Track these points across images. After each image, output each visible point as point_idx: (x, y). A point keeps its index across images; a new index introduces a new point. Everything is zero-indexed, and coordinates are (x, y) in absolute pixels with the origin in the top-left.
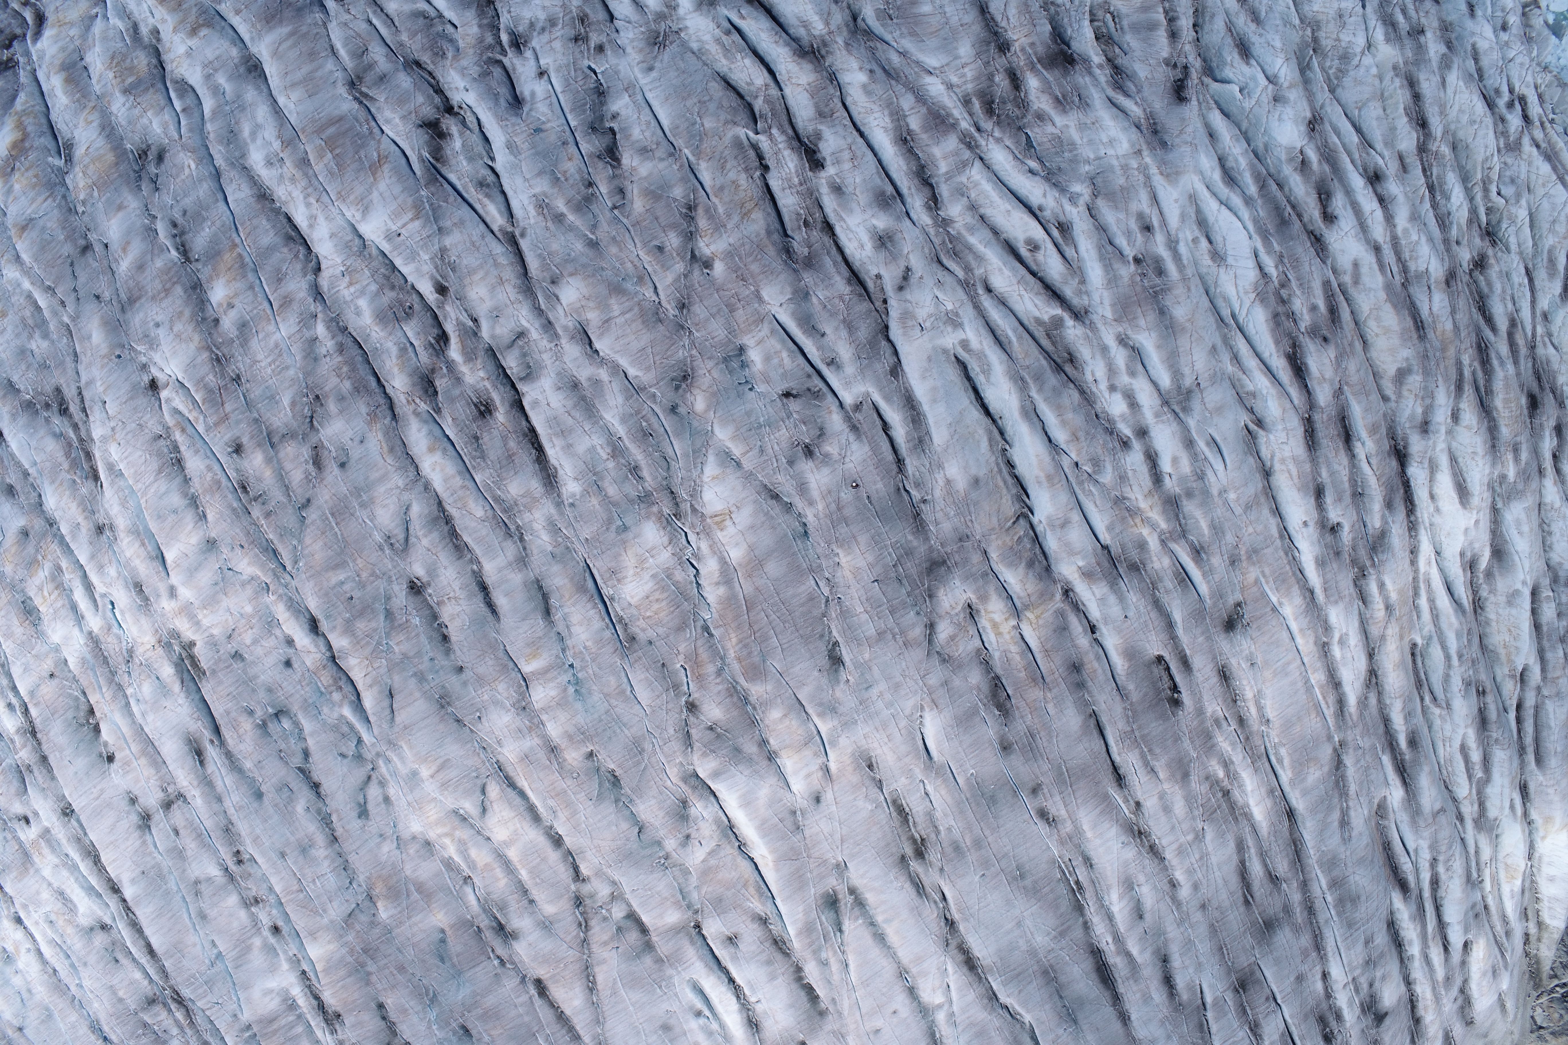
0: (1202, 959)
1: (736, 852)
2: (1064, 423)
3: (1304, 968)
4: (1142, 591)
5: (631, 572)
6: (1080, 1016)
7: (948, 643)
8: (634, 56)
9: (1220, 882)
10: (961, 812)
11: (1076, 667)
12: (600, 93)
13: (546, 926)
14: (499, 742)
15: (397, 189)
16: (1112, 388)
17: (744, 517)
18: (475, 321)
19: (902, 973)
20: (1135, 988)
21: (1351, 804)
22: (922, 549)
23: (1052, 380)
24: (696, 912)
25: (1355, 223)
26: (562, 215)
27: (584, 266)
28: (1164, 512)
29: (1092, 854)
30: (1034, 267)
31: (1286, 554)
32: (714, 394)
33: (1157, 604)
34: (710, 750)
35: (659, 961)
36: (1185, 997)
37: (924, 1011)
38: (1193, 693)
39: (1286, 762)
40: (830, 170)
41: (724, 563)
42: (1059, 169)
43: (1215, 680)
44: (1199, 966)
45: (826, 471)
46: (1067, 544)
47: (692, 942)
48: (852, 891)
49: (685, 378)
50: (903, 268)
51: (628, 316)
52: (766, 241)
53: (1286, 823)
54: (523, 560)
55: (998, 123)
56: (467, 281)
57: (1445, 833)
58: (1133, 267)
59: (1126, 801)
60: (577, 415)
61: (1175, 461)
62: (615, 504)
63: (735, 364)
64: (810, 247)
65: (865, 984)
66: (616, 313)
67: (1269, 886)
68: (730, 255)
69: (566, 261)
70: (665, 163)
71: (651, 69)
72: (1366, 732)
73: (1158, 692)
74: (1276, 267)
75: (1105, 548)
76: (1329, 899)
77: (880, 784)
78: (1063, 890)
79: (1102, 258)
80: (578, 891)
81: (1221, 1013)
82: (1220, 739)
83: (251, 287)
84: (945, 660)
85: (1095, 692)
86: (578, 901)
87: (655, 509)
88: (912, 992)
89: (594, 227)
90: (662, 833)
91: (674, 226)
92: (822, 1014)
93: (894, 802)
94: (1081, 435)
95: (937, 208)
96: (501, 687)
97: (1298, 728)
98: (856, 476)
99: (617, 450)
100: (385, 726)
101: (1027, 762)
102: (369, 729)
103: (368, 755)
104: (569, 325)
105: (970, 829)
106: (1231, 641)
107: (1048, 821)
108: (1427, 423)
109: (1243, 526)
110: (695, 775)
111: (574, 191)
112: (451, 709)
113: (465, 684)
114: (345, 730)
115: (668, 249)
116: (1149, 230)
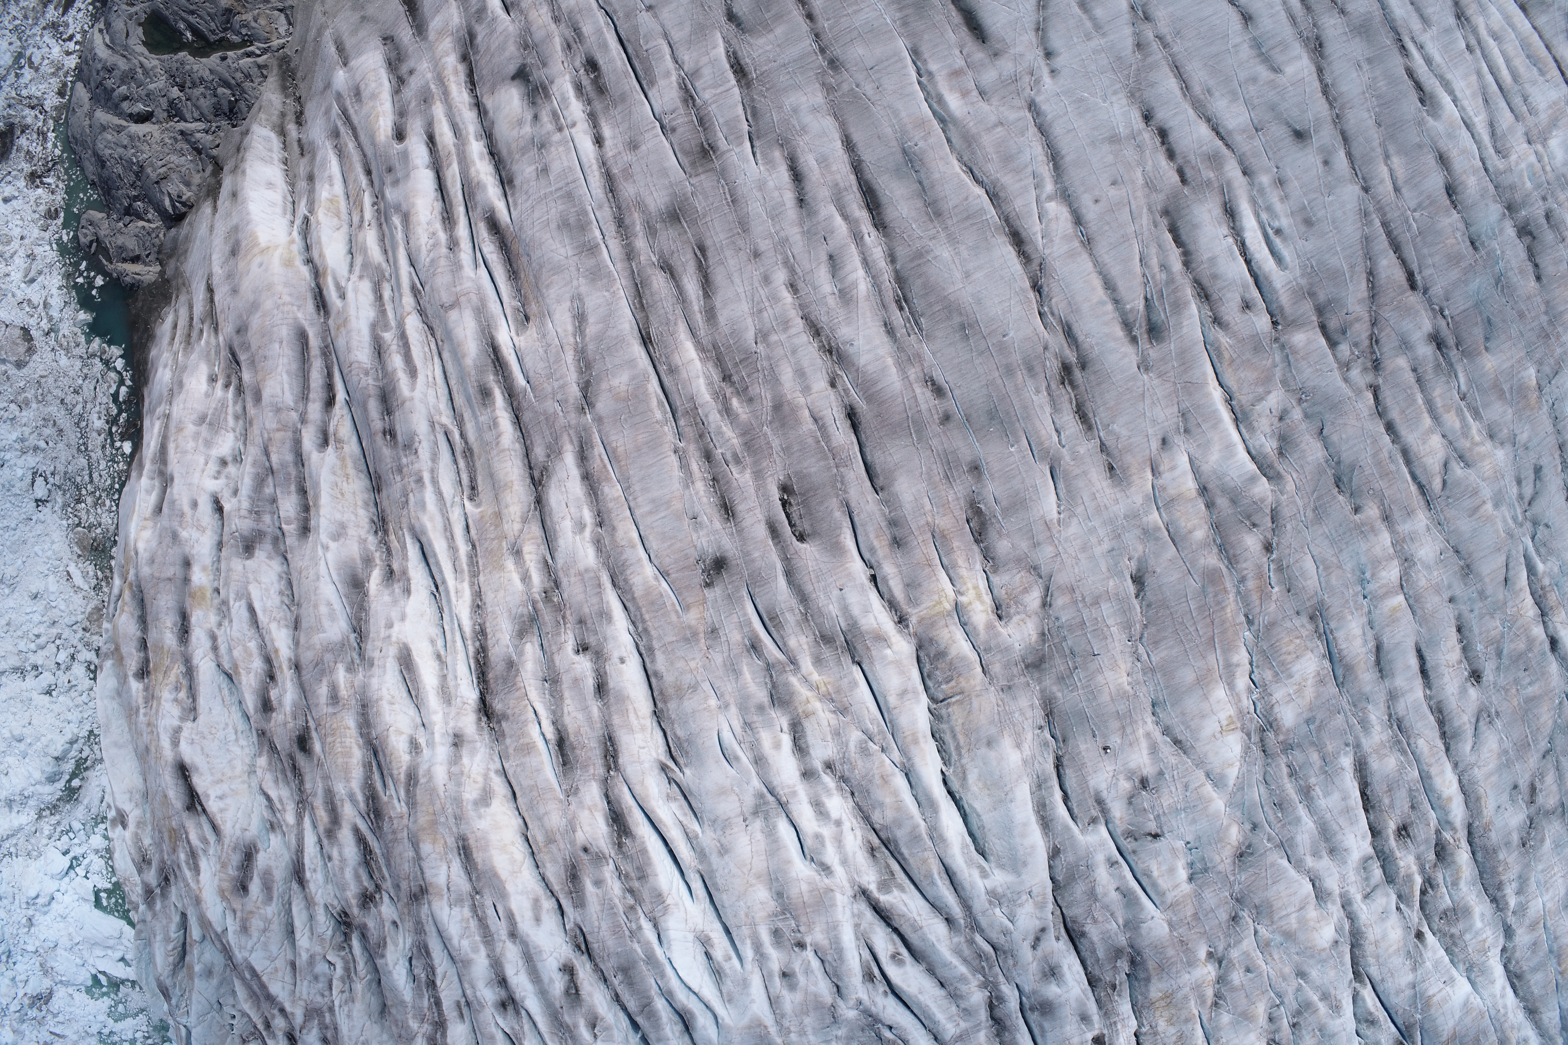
0: (758, 195)
1: (1236, 395)
2: (896, 793)
3: (628, 157)
4: (821, 613)
5: (1310, 682)
6: (899, 156)
7: (1031, 587)
9: (737, 280)
10: (1025, 408)
11: (897, 543)
13: (1405, 345)
14: (1428, 529)
15: (1440, 1020)
16: (838, 823)
17: (1210, 727)
18: (1398, 908)
19: (1088, 242)
20: (838, 177)
21: (572, 340)
22: (1049, 682)
23: (901, 835)
24: (1276, 340)
25: (539, 965)
26: (1321, 1000)
27: (1312, 956)
28: (792, 694)
29: (885, 338)
30: (895, 937)
31: (646, 630)
32: (1221, 840)
33: (803, 598)
34: (1257, 504)
35: (1312, 295)
36: (777, 154)
37: (1065, 196)
38: (767, 497)
39: (654, 403)
40: (1090, 1035)
41: (1231, 685)
42: (863, 1030)
43: (741, 508)
44: (761, 186)
45: (1132, 765)
46: (902, 673)
47: (1281, 309)
48: (1134, 340)
49: (1241, 855)
50: (1040, 949)
51: (1284, 913)
52: (1152, 972)
53: (653, 331)
54: (1393, 697)
56: (1401, 943)
57: (442, 280)
58: (808, 940)
59: (846, 390)
60: (1335, 827)
61: (777, 746)
62: (1313, 744)
64: (1115, 966)
65: (1125, 238)
66: (1294, 916)
67: (675, 261)
68: (1191, 963)
69: (1325, 961)
72: (550, 419)
73: (805, 503)
74: (640, 928)
75: (859, 664)
76: (597, 233)
77: (1103, 448)
78: (919, 304)
79: (840, 951)
80: (1376, 376)
81: (731, 125)
82: (735, 441)
83: (1556, 938)
84: (1035, 569)
85: (878, 514)
86: (1376, 365)
87: (1281, 738)
88: (1078, 220)
89: (1299, 989)
90: (1303, 426)
91: (1233, 989)
92: (1166, 213)
93: (1090, 428)
94: (878, 781)
95: (990, 997)
96: (1423, 582)
97: (641, 438)
98: (1105, 757)
99: (1306, 793)
100: (1514, 552)
101: (954, 452)
102: (1526, 550)
103: (1528, 525)
104: (1329, 906)
105: (1017, 389)
106: (719, 548)
107: (933, 384)
108: (455, 745)
109: (701, 670)
110: (1269, 479)
111: (1309, 1021)
112: (1462, 563)
113: (1450, 587)
114: (1543, 550)
115: (1242, 971)
116: (784, 975)
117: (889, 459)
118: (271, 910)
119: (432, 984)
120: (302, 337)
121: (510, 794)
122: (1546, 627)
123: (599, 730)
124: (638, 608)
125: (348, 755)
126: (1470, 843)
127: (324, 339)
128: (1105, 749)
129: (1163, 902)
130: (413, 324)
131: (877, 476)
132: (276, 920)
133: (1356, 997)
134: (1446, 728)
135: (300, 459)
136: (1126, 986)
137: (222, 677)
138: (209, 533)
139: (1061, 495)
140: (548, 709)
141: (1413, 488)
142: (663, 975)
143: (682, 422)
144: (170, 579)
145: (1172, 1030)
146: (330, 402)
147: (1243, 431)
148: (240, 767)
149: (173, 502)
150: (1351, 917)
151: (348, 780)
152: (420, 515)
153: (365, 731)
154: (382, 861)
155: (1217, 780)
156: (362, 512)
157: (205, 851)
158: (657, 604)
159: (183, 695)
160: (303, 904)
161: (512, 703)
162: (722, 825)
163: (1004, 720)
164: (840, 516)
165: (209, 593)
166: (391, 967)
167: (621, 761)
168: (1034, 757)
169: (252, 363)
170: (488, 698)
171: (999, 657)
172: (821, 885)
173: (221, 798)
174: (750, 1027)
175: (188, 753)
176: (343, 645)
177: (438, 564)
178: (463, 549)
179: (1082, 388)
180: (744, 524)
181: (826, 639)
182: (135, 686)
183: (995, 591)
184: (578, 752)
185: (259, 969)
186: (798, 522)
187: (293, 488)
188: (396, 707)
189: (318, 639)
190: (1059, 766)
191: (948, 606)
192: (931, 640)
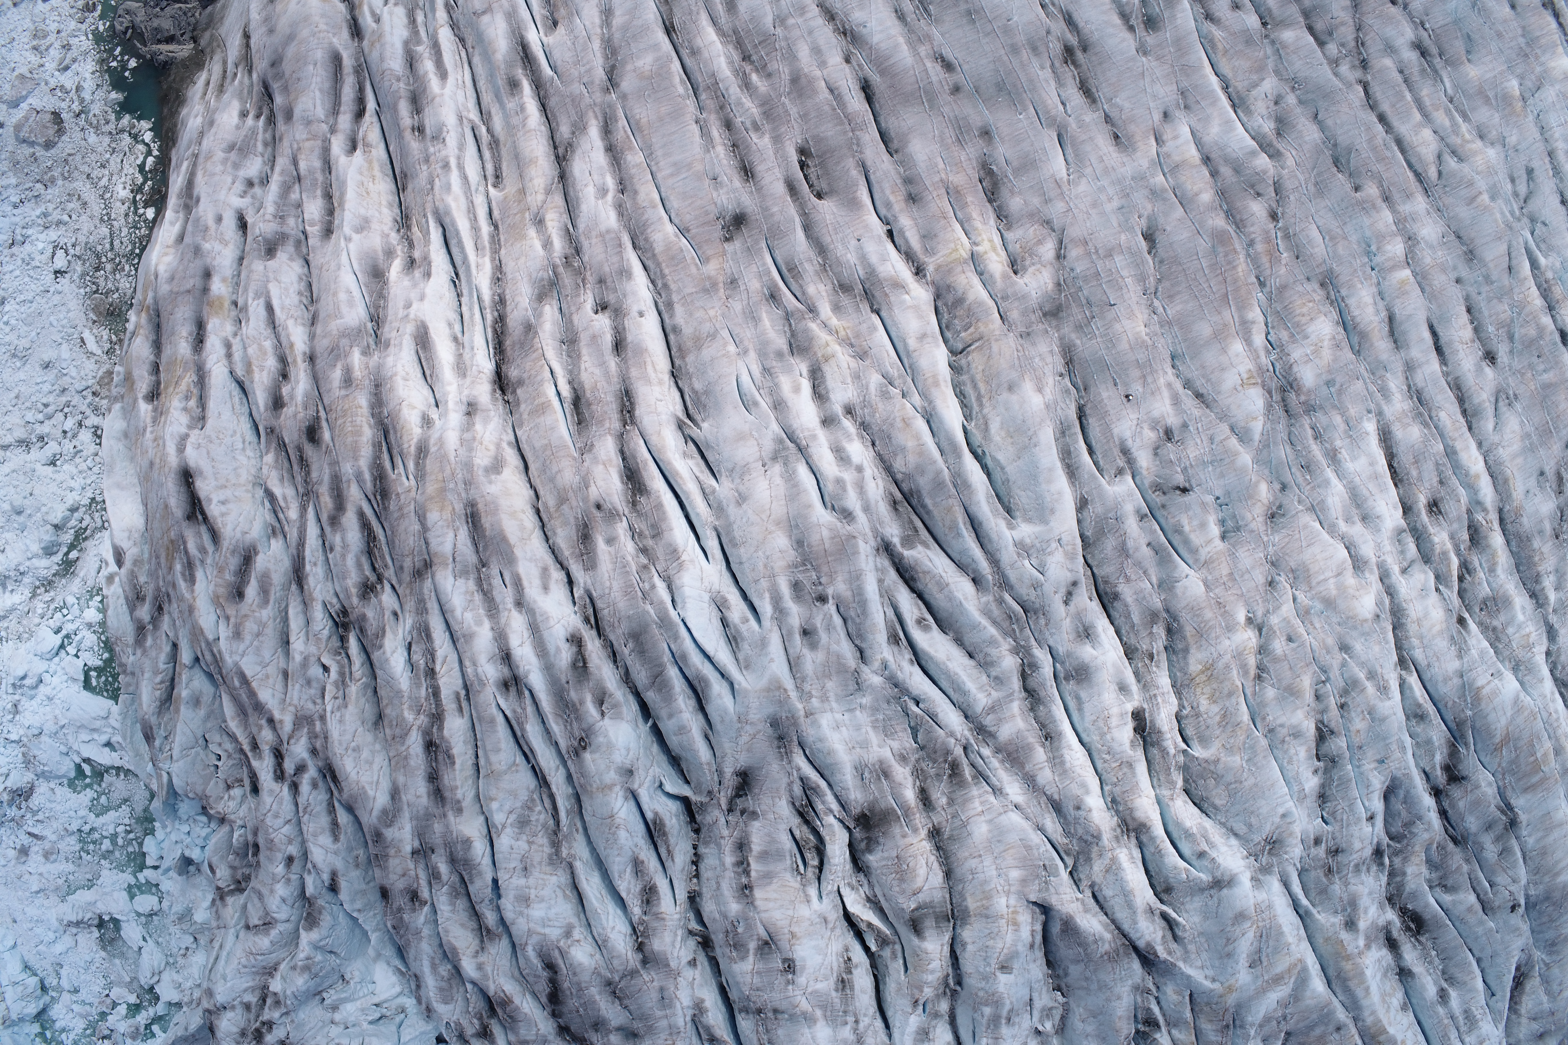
1: (1233, 83)
2: (918, 437)
4: (839, 263)
5: (1326, 343)
7: (1044, 239)
8: (1297, 829)
10: (1031, 81)
11: (912, 199)
12: (1323, 797)
13: (1390, 49)
14: (1428, 213)
15: (1492, 717)
16: (860, 469)
17: (1231, 380)
18: (1437, 590)
21: (599, 31)
22: (1067, 330)
23: (924, 483)
24: (1266, 36)
25: (546, 634)
26: (1368, 679)
27: (1355, 628)
28: (810, 339)
29: (896, 22)
30: (920, 603)
31: (666, 286)
32: (1251, 497)
33: (821, 249)
34: (1260, 176)
38: (785, 158)
40: (1130, 707)
41: (1248, 341)
42: (888, 700)
43: (760, 168)
45: (1156, 414)
46: (921, 317)
47: (1269, 10)
48: (1131, 28)
49: (1273, 516)
50: (1072, 604)
51: (1322, 577)
52: (1190, 640)
53: (676, 21)
54: (1410, 368)
55: (948, 752)
56: (1444, 626)
58: (830, 591)
59: (860, 66)
60: (1365, 492)
61: (797, 389)
62: (1335, 407)
63: (1230, 524)
64: (1151, 633)
66: (1332, 581)
68: (1230, 628)
69: (1368, 634)
70: (1279, 722)
71: (1284, 816)
72: (575, 101)
73: (822, 164)
74: (653, 587)
75: (878, 311)
77: (1108, 119)
79: (863, 603)
80: (1365, 74)
82: (755, 110)
84: (1048, 223)
85: (893, 172)
86: (1364, 65)
87: (1303, 398)
89: (1344, 664)
90: (1298, 110)
91: (1276, 660)
93: (1094, 101)
94: (899, 424)
95: (1023, 664)
96: (1428, 260)
97: (664, 110)
98: (1128, 405)
99: (1333, 456)
100: (1514, 243)
101: (965, 118)
102: (1526, 243)
103: (1525, 220)
104: (1367, 575)
105: (1023, 65)
106: (739, 204)
107: (943, 60)
108: (469, 414)
109: (720, 318)
110: (1270, 157)
111: (1356, 700)
112: (1464, 248)
113: (1455, 268)
114: (1543, 246)
115: (1283, 638)
116: (805, 633)
117: (903, 124)
118: (267, 613)
119: (431, 673)
120: (336, 60)
121: (521, 466)
122: (1555, 321)
123: (616, 385)
124: (658, 265)
125: (358, 433)
126: (1504, 531)
127: (357, 60)
128: (1127, 396)
129: (1197, 560)
130: (445, 36)
131: (891, 140)
132: (270, 622)
133: (1402, 684)
134: (1466, 406)
135: (328, 166)
136: (1164, 656)
137: (234, 384)
138: (231, 246)
139: (1070, 159)
140: (565, 368)
141: (1410, 175)
142: (676, 637)
143: (703, 96)
144: (189, 291)
145: (1215, 709)
146: (360, 113)
147: (1241, 114)
148: (245, 476)
149: (198, 220)
150: (1390, 591)
151: (356, 458)
152: (445, 197)
153: (376, 411)
154: (385, 549)
155: (1242, 434)
156: (386, 211)
157: (202, 561)
158: (677, 259)
159: (192, 403)
160: (300, 608)
161: (528, 365)
162: (740, 472)
163: (1024, 365)
164: (855, 174)
165: (227, 304)
166: (388, 654)
167: (637, 413)
168: (1056, 402)
169: (286, 89)
170: (504, 368)
171: (1016, 304)
172: (843, 532)
173: (223, 503)
174: (768, 690)
175: (193, 457)
176: (359, 331)
177: (460, 244)
178: (485, 229)
179: (1085, 67)
180: (763, 182)
181: (844, 287)
182: (144, 408)
183: (1010, 248)
184: (594, 407)
185: (249, 673)
186: (816, 183)
187: (319, 192)
188: (410, 383)
189: (335, 326)
190: (1081, 415)
191: (964, 254)
192: (949, 287)
